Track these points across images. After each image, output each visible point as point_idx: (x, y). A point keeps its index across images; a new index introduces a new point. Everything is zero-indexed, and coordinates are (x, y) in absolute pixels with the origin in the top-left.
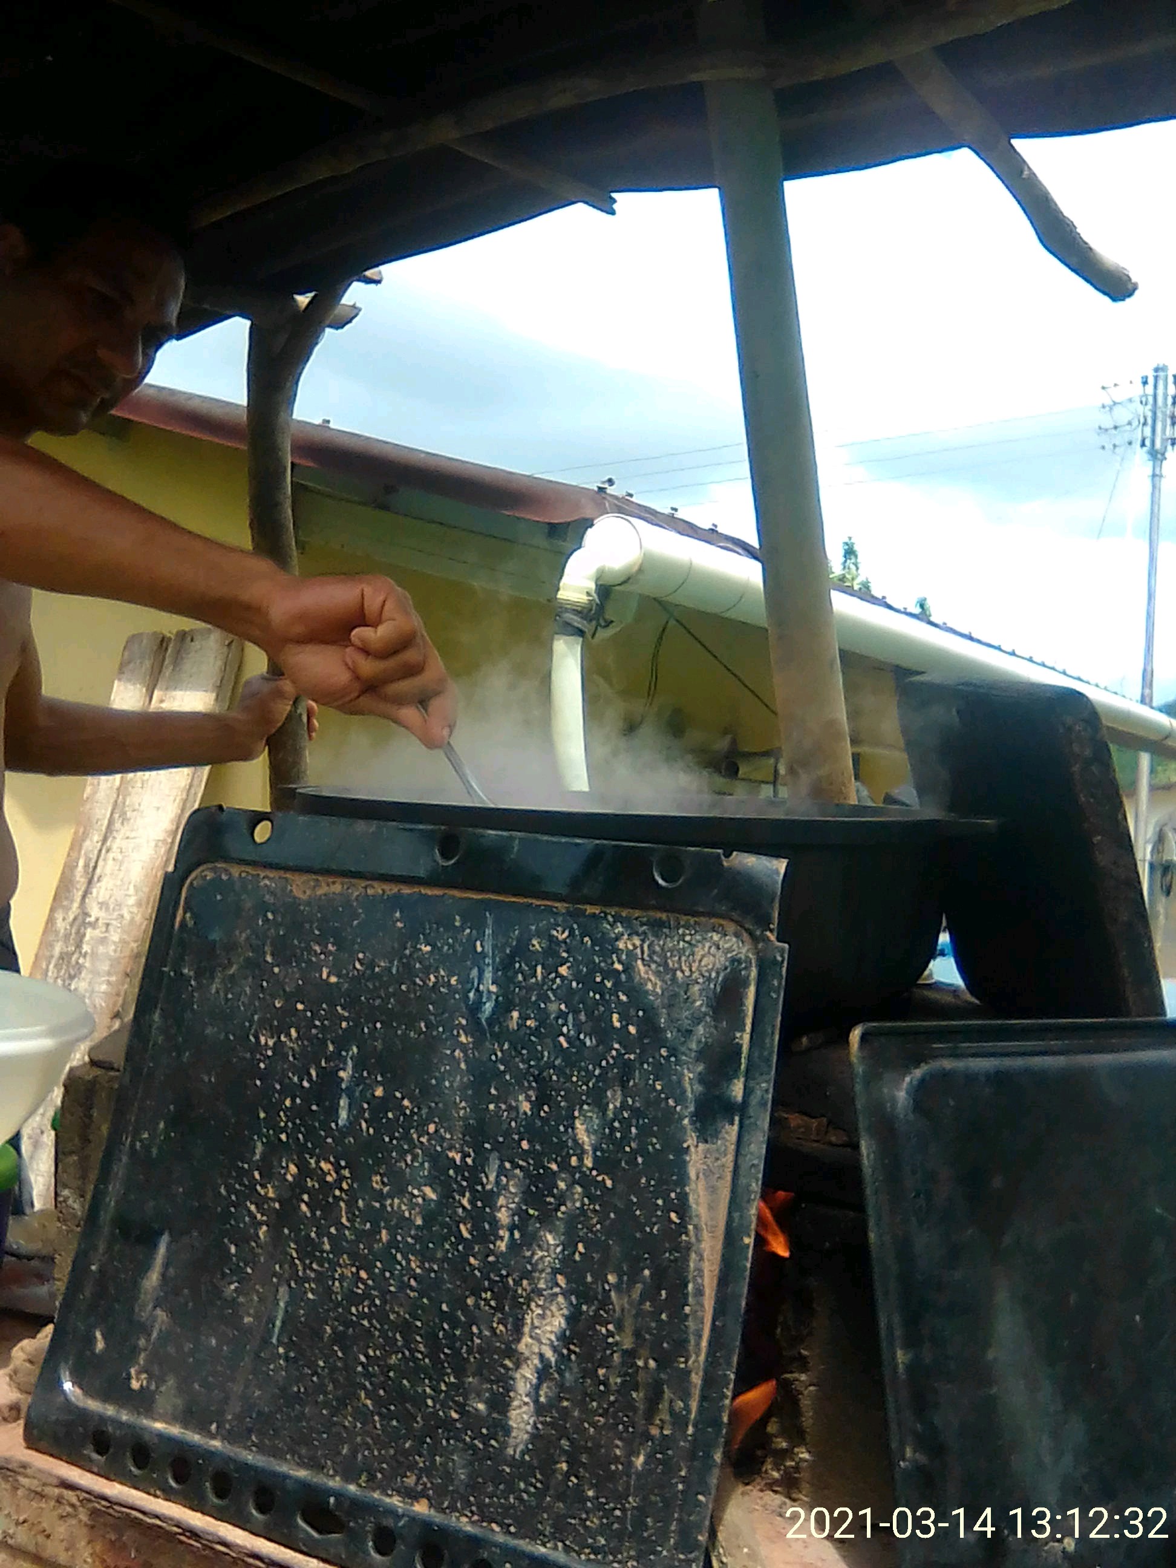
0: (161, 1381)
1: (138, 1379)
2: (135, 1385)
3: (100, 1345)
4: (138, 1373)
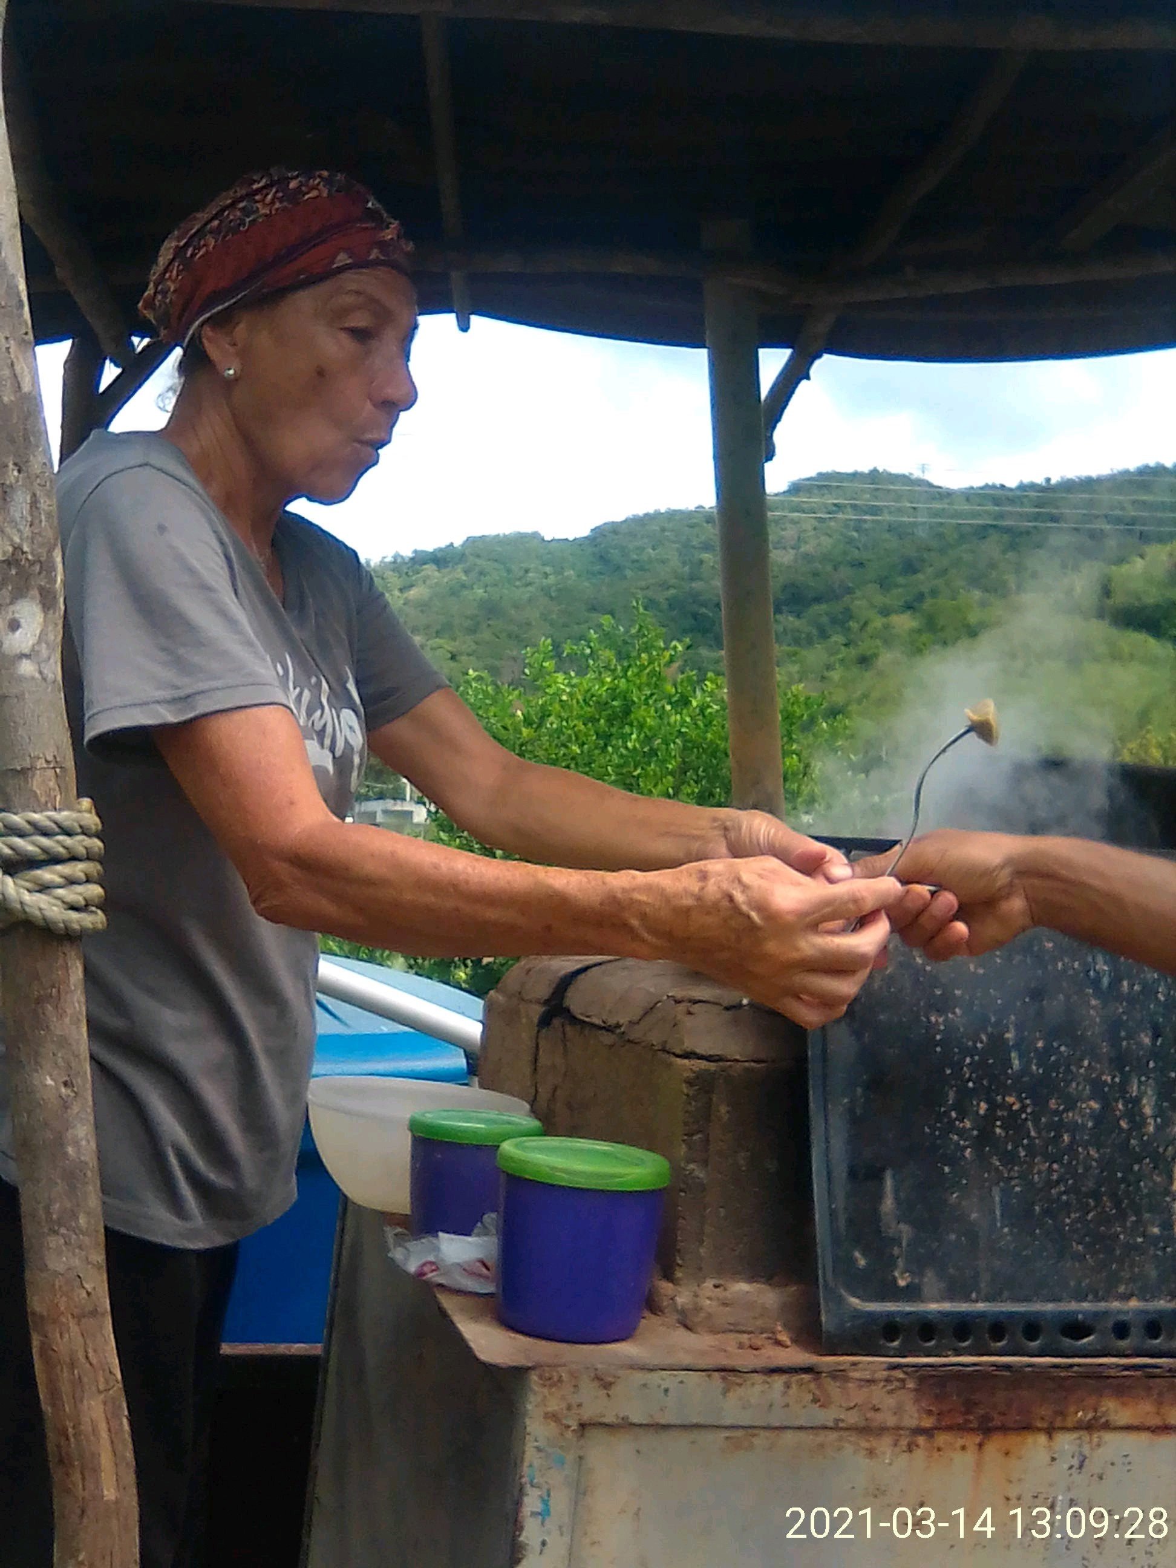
0: (921, 1274)
1: (903, 1278)
2: (902, 1283)
3: (862, 1262)
4: (902, 1273)
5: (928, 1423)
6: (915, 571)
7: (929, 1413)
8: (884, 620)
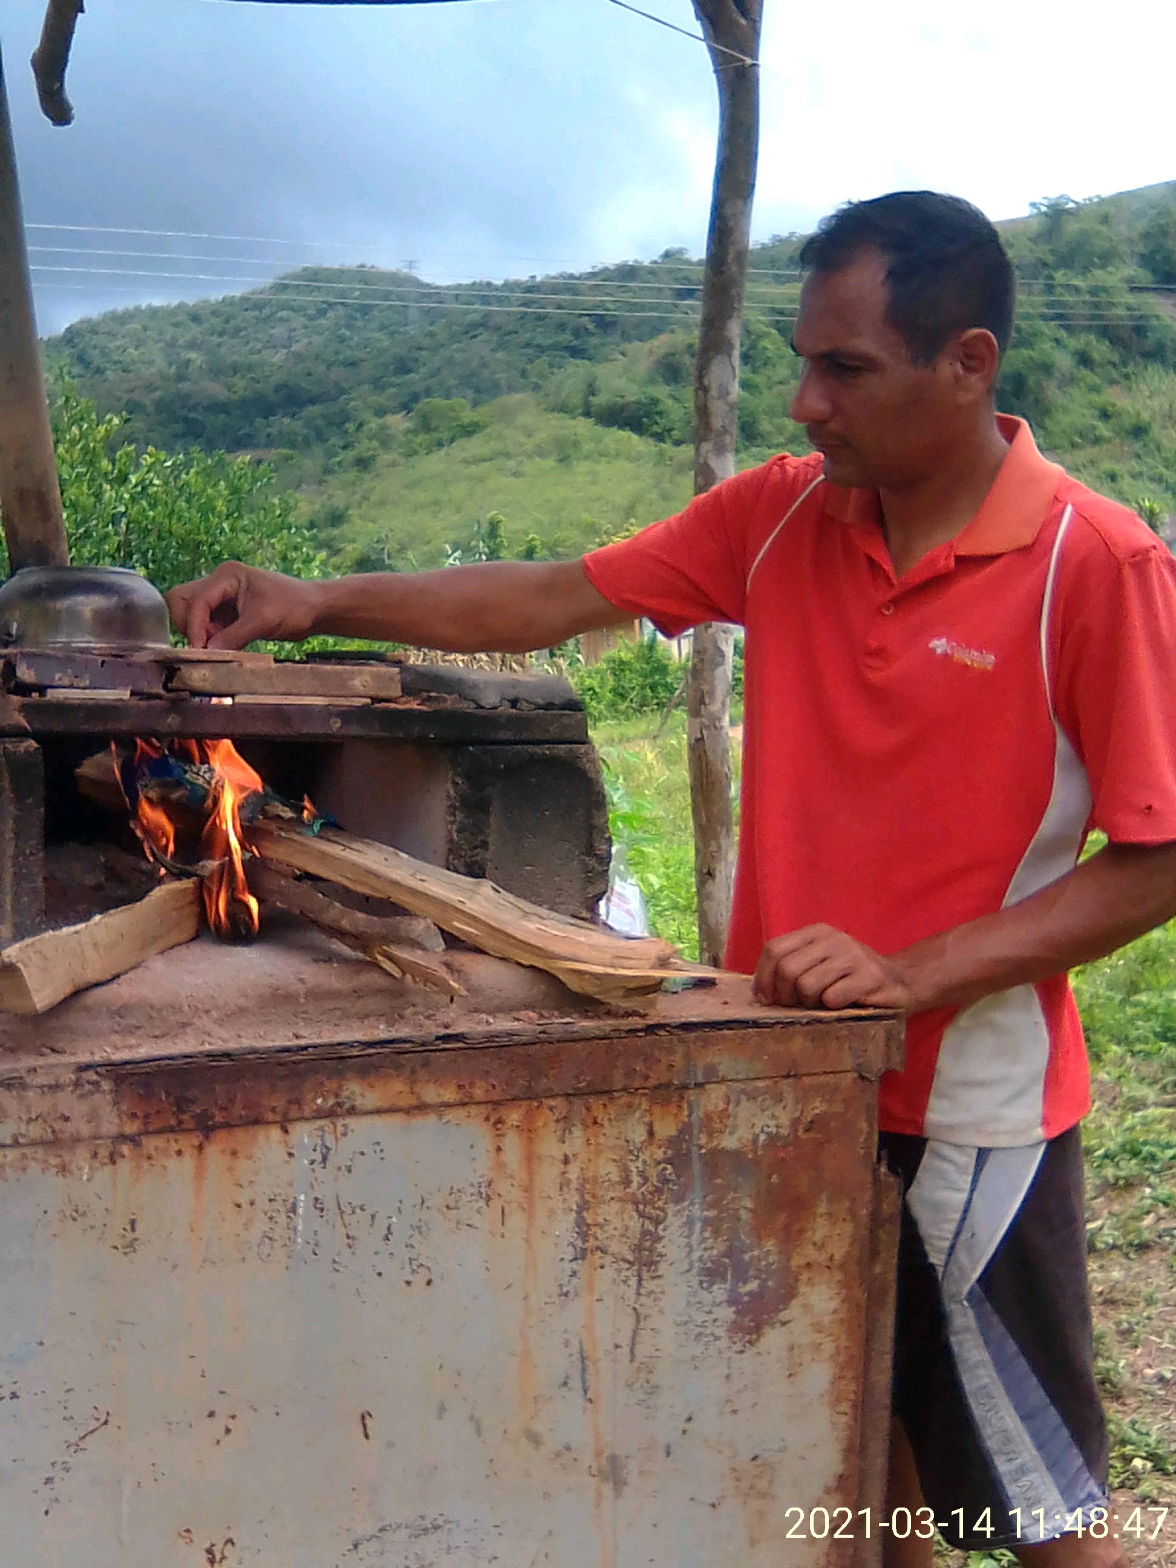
5: (131, 1128)
6: (408, 371)
7: (134, 1116)
8: (380, 421)
